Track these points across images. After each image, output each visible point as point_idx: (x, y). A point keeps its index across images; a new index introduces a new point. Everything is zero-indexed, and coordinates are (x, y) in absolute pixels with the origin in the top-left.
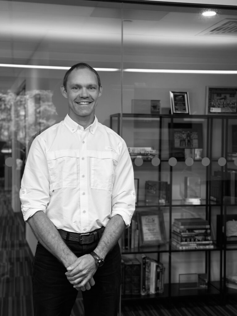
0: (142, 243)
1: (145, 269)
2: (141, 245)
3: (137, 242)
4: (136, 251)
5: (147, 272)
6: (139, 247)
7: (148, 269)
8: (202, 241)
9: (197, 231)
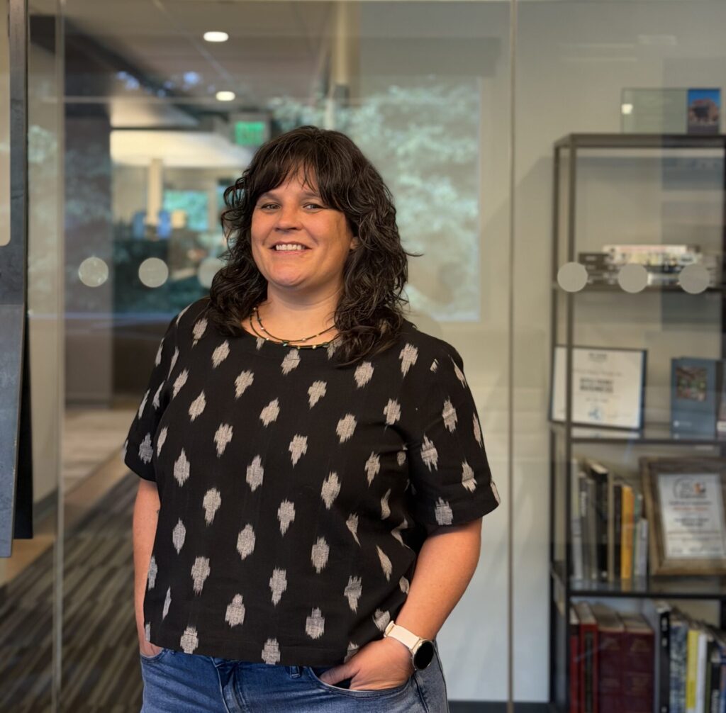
0: (660, 564)
1: (667, 650)
2: (654, 570)
3: (640, 561)
4: (640, 588)
5: (676, 661)
6: (649, 577)
7: (678, 652)
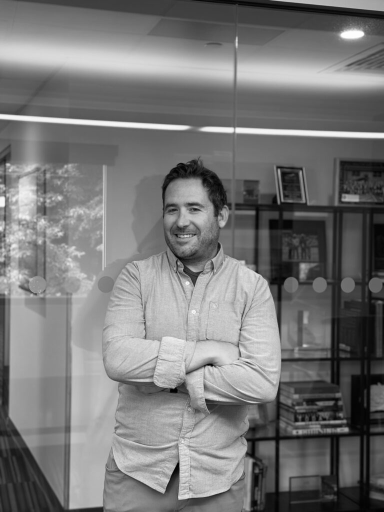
8: (329, 420)
9: (321, 404)
